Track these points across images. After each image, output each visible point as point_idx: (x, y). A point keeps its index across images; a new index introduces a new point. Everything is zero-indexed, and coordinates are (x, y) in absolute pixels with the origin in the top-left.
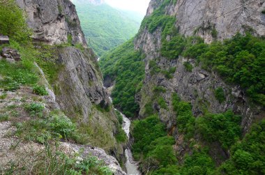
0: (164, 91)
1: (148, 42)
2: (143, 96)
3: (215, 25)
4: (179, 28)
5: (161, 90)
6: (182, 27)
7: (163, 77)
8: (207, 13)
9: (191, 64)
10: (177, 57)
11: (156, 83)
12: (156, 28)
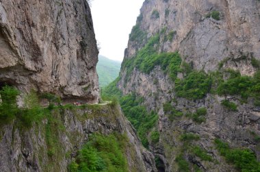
0: (197, 139)
1: (143, 84)
2: (167, 148)
3: (252, 54)
4: (192, 64)
5: (192, 138)
6: (196, 62)
7: (191, 121)
8: (235, 43)
9: (232, 101)
10: (204, 96)
11: (182, 130)
12: (153, 67)
